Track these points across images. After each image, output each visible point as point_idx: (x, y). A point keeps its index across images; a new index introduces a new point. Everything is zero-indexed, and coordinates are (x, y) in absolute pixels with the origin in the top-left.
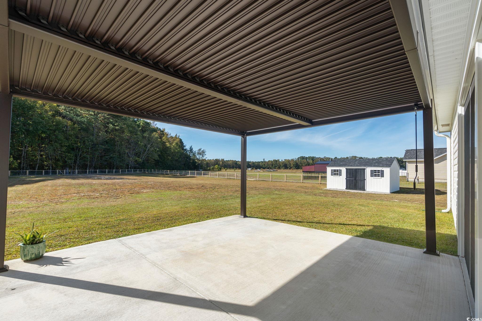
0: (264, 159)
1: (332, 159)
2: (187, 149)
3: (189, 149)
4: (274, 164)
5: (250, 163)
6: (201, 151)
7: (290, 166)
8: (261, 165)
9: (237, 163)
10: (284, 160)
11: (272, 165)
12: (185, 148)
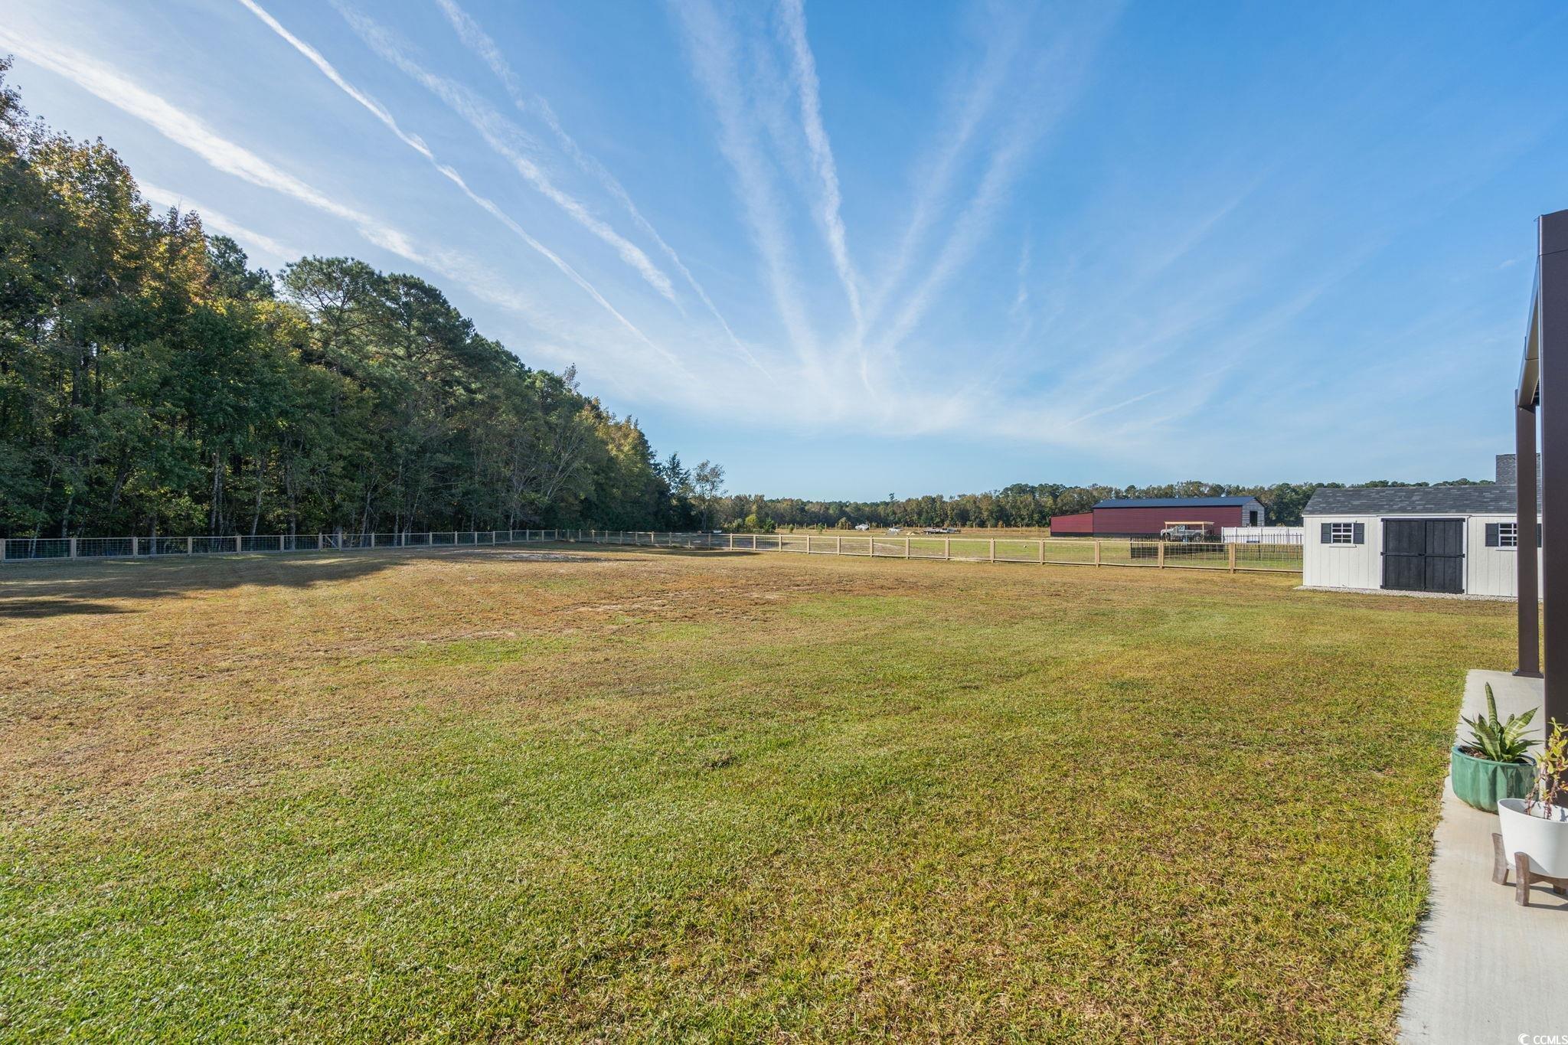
0: (892, 495)
1: (1117, 492)
2: (659, 464)
3: (667, 465)
4: (927, 512)
5: (847, 506)
6: (707, 470)
7: (977, 517)
8: (882, 513)
9: (806, 508)
10: (957, 498)
11: (920, 514)
12: (652, 462)
